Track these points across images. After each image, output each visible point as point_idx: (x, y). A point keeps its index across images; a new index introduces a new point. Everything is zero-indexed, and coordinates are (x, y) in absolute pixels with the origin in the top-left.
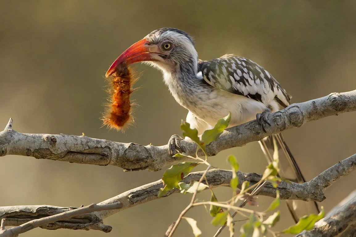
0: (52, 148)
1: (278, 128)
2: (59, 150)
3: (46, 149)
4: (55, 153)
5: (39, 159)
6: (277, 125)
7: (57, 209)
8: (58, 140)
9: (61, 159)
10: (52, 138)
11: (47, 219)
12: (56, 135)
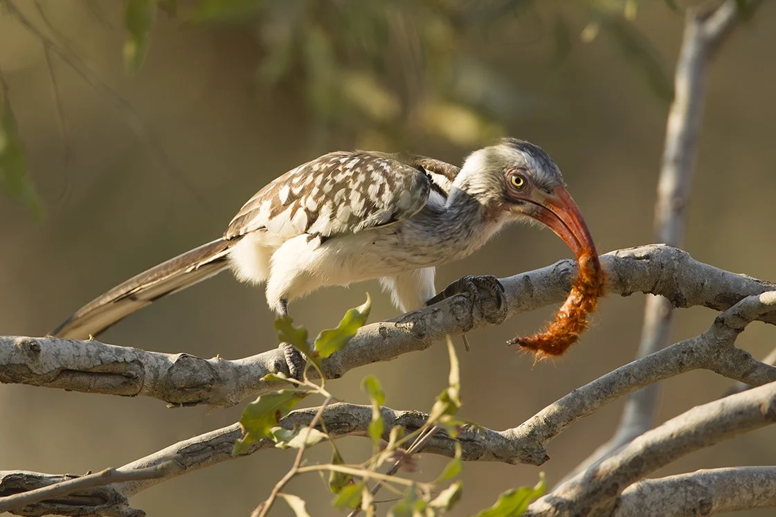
0: (32, 363)
1: (459, 326)
2: (45, 366)
3: (21, 364)
4: (38, 373)
5: (7, 383)
6: (457, 319)
7: (41, 477)
8: (42, 348)
9: (49, 384)
10: (32, 344)
11: (22, 497)
12: (40, 338)
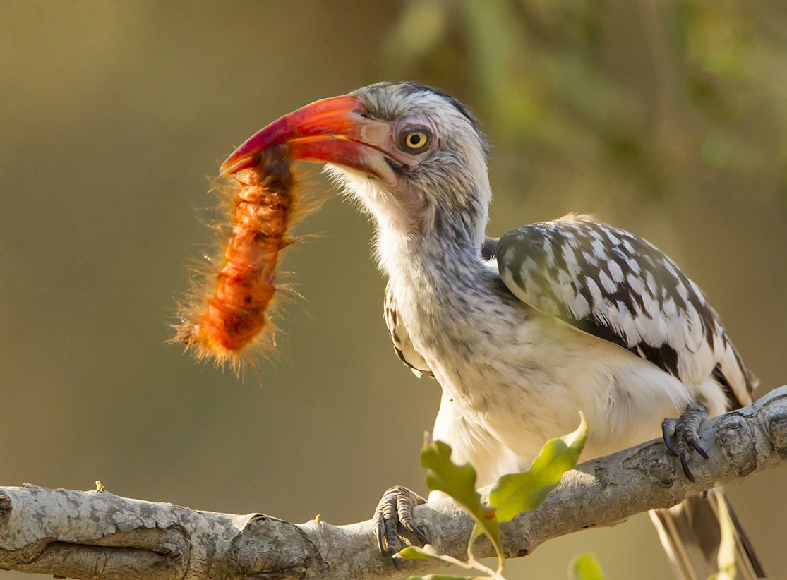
1: (731, 465)
2: (19, 536)
4: (8, 548)
6: (730, 455)
8: (16, 506)
9: (26, 567)
12: (10, 488)
